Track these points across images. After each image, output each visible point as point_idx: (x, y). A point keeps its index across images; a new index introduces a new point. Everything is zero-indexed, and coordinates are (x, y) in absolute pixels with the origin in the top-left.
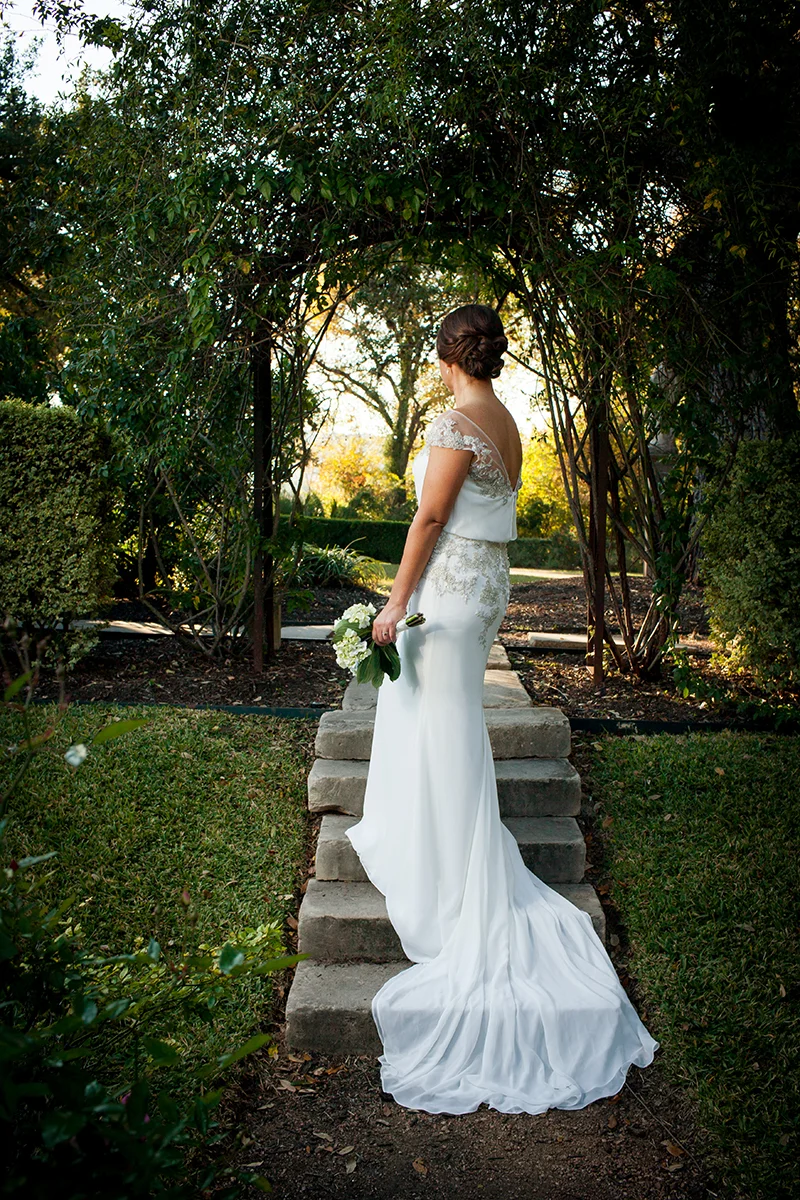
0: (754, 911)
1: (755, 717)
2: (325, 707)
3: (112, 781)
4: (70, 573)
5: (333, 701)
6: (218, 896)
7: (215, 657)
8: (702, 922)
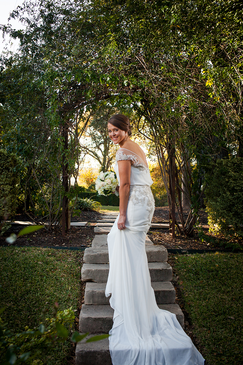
0: (233, 312)
1: (226, 247)
2: (85, 247)
3: (15, 272)
4: (2, 203)
5: (88, 245)
6: (51, 311)
7: (49, 231)
8: (216, 316)
